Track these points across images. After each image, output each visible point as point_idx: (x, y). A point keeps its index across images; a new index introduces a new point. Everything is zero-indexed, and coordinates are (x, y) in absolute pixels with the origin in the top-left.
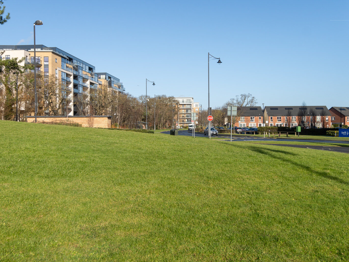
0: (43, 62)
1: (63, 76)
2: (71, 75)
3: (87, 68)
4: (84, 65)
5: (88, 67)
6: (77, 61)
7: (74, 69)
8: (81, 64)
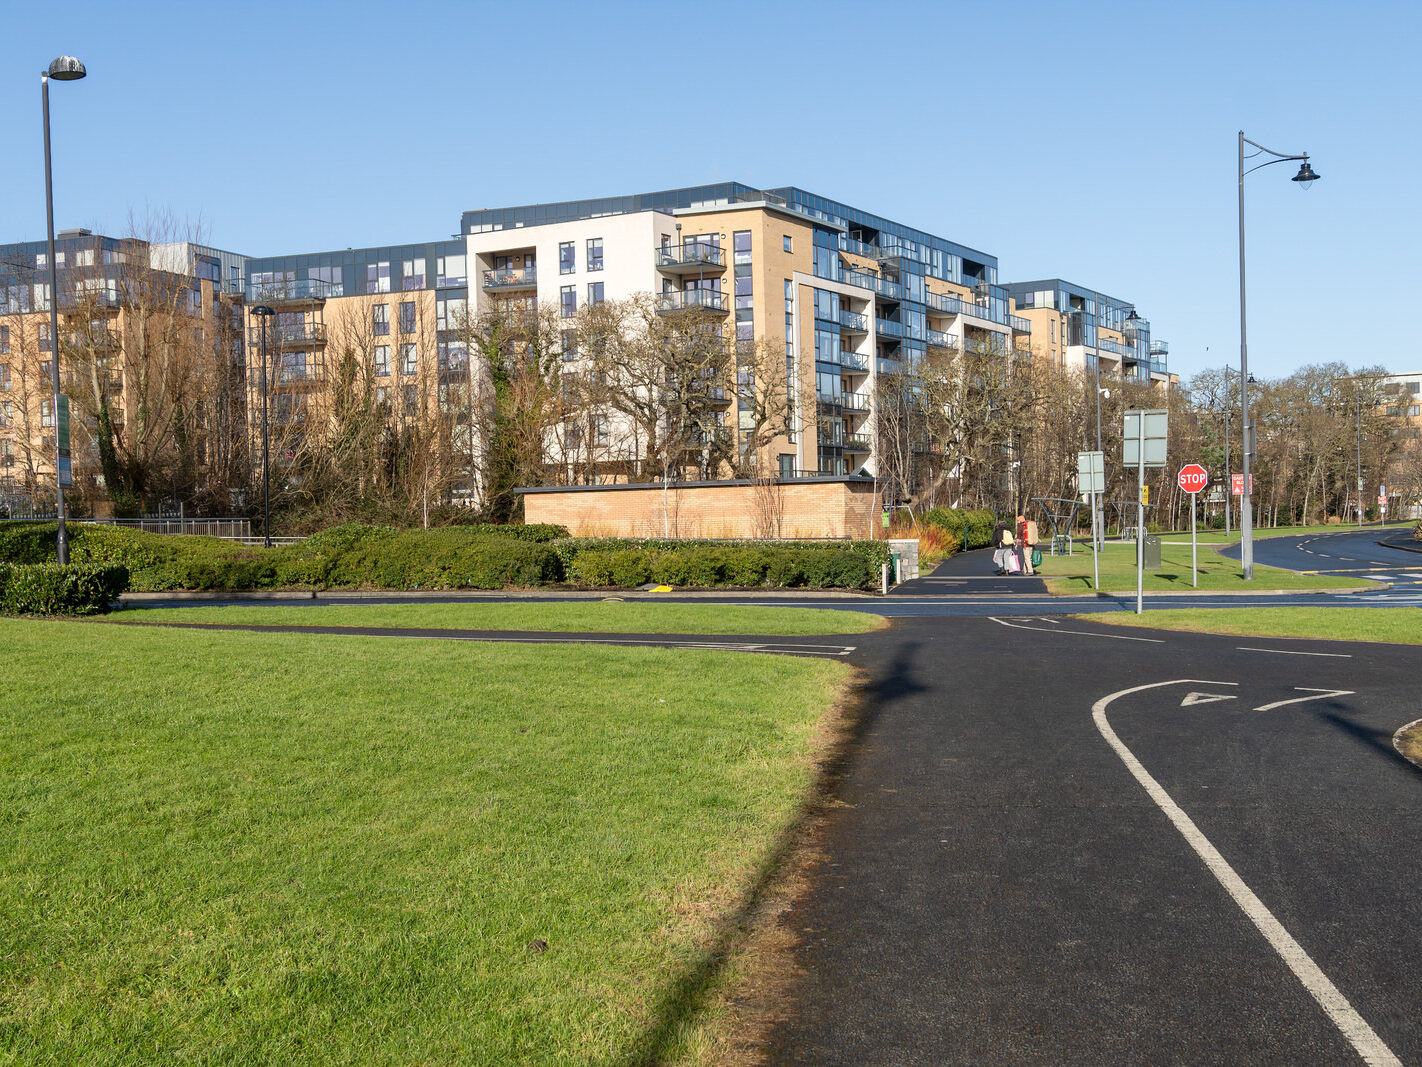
0: (729, 254)
1: (825, 309)
2: (866, 302)
3: (956, 264)
4: (940, 254)
5: (959, 261)
6: (899, 237)
7: (883, 274)
8: (923, 248)
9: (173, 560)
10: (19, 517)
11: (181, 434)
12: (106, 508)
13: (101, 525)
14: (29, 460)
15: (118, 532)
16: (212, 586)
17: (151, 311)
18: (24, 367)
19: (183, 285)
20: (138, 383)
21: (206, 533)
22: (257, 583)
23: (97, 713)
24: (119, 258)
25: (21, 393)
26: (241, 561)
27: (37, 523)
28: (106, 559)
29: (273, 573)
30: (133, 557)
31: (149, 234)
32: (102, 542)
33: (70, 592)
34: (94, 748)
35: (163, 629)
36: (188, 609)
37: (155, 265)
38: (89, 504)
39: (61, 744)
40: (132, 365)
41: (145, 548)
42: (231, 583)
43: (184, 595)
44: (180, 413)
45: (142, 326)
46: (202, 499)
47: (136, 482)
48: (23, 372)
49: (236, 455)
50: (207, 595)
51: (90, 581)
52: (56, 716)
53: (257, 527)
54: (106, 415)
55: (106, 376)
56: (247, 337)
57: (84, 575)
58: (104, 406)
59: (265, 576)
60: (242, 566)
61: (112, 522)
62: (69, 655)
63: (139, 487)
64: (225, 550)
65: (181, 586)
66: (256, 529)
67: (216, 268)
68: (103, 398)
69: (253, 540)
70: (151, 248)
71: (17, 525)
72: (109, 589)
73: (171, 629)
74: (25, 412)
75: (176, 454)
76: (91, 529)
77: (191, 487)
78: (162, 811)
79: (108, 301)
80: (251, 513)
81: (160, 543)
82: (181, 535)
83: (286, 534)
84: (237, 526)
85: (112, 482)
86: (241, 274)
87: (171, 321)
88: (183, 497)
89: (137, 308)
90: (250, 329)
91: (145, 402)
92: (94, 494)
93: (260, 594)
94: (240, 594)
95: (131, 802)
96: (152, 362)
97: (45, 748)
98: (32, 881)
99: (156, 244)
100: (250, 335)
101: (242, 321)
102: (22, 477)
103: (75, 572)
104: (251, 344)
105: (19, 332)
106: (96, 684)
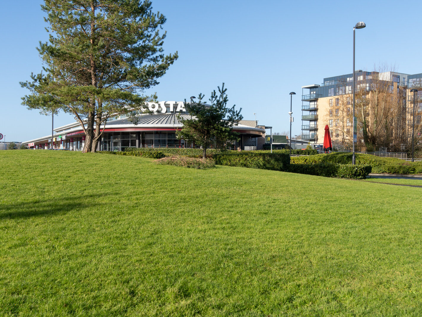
9: (384, 164)
10: (341, 151)
11: (386, 128)
12: (364, 149)
13: (363, 154)
14: (343, 135)
15: (368, 156)
16: (395, 173)
17: (379, 92)
18: (343, 109)
19: (389, 84)
20: (375, 113)
21: (393, 157)
22: (409, 172)
23: (367, 207)
24: (370, 77)
25: (342, 117)
26: (404, 166)
27: (346, 153)
28: (365, 163)
29: (414, 170)
30: (372, 163)
31: (379, 70)
32: (364, 159)
33: (355, 172)
34: (368, 216)
35: (383, 184)
36: (388, 179)
37: (381, 79)
38: (359, 148)
39: (358, 215)
40: (373, 108)
41: (376, 161)
42: (401, 172)
43: (387, 175)
44: (387, 122)
45: (376, 97)
46: (392, 147)
47: (373, 141)
48: (343, 111)
49: (403, 134)
50: (394, 175)
51: (361, 170)
52: (356, 207)
53: (409, 155)
54: (365, 122)
55: (366, 111)
56: (407, 98)
57: (359, 168)
58: (365, 120)
59: (412, 170)
60: (405, 167)
61: (366, 153)
62: (358, 190)
63: (374, 143)
64: (400, 162)
65: (386, 172)
66: (409, 156)
67: (398, 78)
68: (365, 118)
69: (407, 159)
70: (379, 74)
71: (341, 153)
72: (366, 172)
73: (385, 184)
74: (343, 122)
75: (385, 134)
76: (361, 155)
77: (389, 143)
78: (388, 237)
79: (366, 90)
80: (407, 151)
81: (380, 159)
82: (386, 157)
83: (418, 158)
84: (403, 155)
85: (366, 141)
86: (406, 80)
87: (385, 95)
88: (387, 147)
89: (375, 91)
90: (408, 96)
91: (376, 119)
92: (361, 145)
93: (410, 176)
94: (404, 175)
95: (379, 233)
96: (379, 107)
97: (354, 215)
98: (354, 251)
99: (382, 73)
100: (408, 98)
101: (406, 94)
102: (341, 140)
103: (357, 167)
104: (408, 100)
105: (342, 100)
106: (366, 199)
